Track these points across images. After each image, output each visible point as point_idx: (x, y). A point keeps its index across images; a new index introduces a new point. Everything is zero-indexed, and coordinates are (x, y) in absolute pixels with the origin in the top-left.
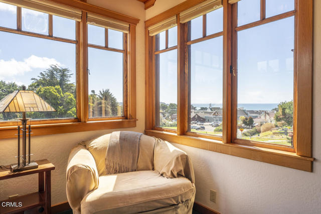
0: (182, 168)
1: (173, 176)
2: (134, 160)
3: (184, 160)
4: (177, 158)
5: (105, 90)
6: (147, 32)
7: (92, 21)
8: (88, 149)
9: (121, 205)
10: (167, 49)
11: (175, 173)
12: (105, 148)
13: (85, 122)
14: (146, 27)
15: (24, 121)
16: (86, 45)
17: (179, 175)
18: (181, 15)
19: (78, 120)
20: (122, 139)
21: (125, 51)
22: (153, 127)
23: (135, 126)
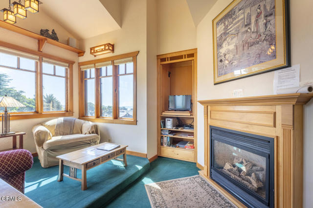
0: (94, 130)
1: (90, 133)
2: (71, 130)
3: (96, 127)
4: (92, 127)
5: (48, 95)
6: (80, 69)
7: (45, 61)
8: (44, 126)
9: (63, 143)
10: (90, 78)
11: (91, 132)
12: (55, 125)
13: (41, 113)
14: (79, 66)
15: (6, 111)
16: (41, 74)
17: (93, 133)
18: (96, 64)
19: (37, 112)
20: (64, 121)
21: (66, 77)
22: (83, 116)
23: (73, 115)
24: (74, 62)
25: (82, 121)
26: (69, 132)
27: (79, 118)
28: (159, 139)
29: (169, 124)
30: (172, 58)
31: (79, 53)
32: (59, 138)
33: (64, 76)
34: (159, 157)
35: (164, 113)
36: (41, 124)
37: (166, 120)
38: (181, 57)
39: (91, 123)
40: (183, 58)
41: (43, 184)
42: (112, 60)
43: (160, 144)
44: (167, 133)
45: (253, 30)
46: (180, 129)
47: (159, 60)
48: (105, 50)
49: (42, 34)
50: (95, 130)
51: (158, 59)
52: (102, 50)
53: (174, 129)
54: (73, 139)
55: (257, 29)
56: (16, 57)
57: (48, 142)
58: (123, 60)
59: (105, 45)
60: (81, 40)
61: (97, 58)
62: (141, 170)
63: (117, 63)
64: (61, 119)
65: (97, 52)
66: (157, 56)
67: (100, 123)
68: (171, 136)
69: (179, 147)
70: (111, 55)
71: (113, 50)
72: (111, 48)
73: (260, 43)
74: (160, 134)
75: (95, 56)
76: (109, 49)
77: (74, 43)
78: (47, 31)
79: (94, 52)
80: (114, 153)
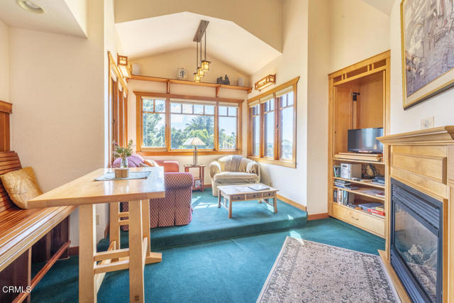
0: (254, 169)
2: (237, 167)
3: (256, 167)
4: (254, 166)
6: (248, 106)
7: (221, 105)
8: (218, 162)
11: (251, 172)
12: (225, 162)
13: (217, 151)
14: (248, 103)
15: (196, 149)
16: (218, 116)
17: (253, 172)
18: (261, 99)
19: (214, 150)
20: (233, 159)
21: (237, 117)
22: (250, 155)
23: (241, 154)
24: (243, 101)
25: (248, 160)
26: (234, 169)
27: (248, 158)
28: (331, 191)
29: (346, 173)
30: (349, 75)
31: (248, 90)
32: (226, 173)
33: (235, 115)
34: (331, 217)
35: (337, 156)
36: (217, 160)
37: (342, 167)
38: (364, 69)
39: (254, 163)
40: (366, 71)
41: (210, 206)
42: (273, 92)
43: (332, 200)
44: (343, 185)
45: (438, 13)
46: (362, 182)
47: (332, 80)
48: (267, 82)
49: (218, 83)
50: (256, 170)
51: (330, 79)
52: (264, 84)
53: (353, 180)
54: (235, 176)
55: (443, 12)
56: (202, 106)
57: (217, 175)
58: (283, 91)
59: (266, 78)
60: (249, 76)
61: (263, 91)
62: (291, 220)
63: (279, 94)
64: (230, 157)
65: (260, 86)
66: (329, 75)
67: (263, 164)
68: (349, 190)
69: (362, 208)
70: (273, 86)
71: (275, 82)
72: (272, 80)
73: (447, 34)
74: (332, 185)
75: (260, 91)
76: (270, 81)
77: (243, 81)
78: (221, 78)
79: (258, 87)
80: (261, 193)
